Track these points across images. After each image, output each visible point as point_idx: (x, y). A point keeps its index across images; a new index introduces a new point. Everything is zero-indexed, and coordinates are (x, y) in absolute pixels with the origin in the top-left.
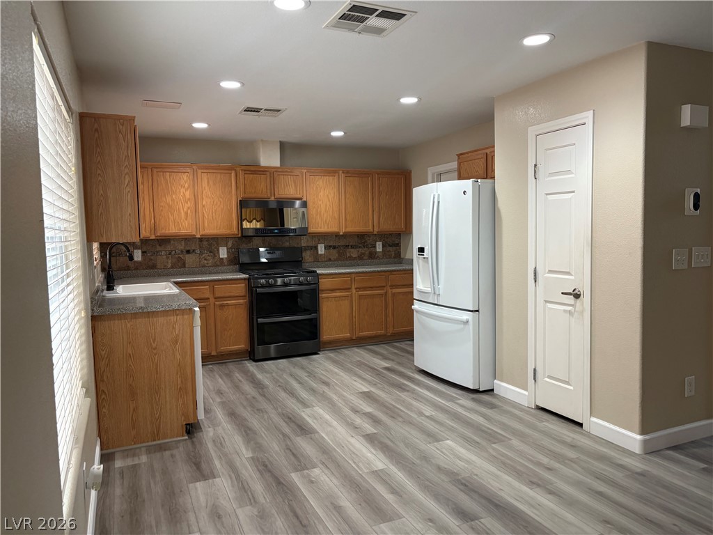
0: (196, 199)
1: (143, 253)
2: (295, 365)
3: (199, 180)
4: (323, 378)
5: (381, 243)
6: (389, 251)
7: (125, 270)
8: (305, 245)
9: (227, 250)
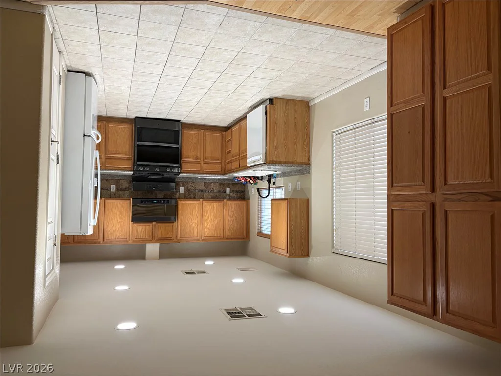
1: (225, 192)
3: (199, 233)
9: (179, 191)
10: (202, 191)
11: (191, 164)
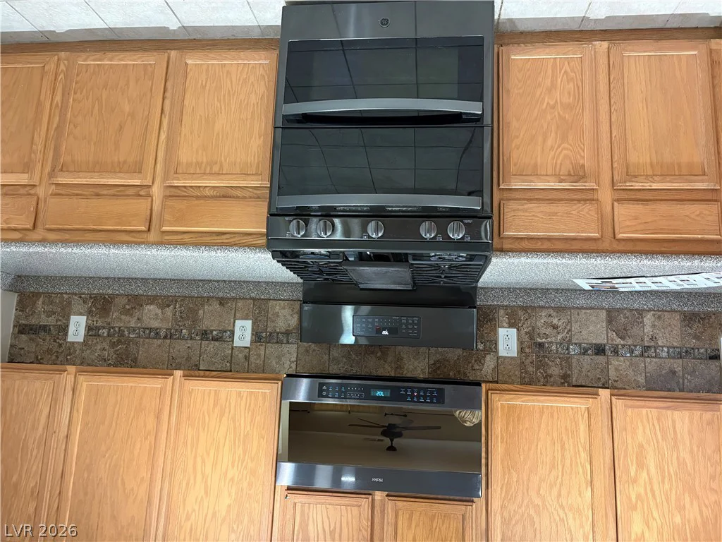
1: (716, 356)
6: (49, 314)
8: (286, 348)
9: (496, 347)
10: (600, 350)
11: (545, 207)
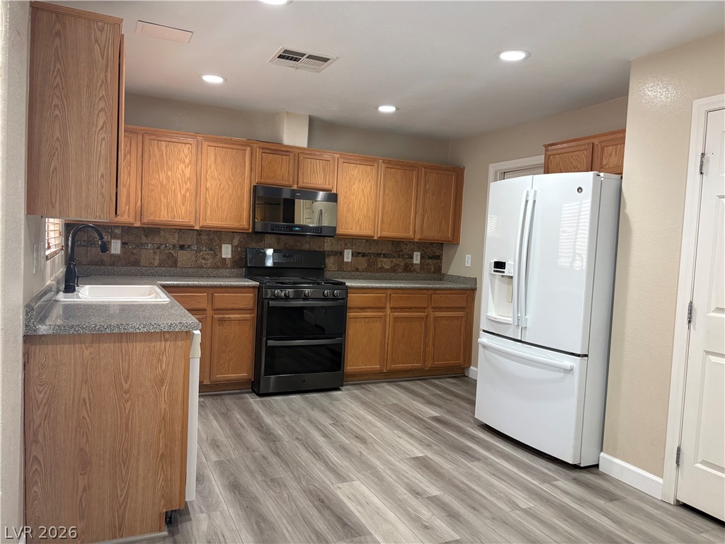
0: (198, 179)
1: (124, 244)
2: (313, 405)
3: (204, 156)
4: (355, 429)
5: (419, 253)
6: (428, 264)
7: (97, 264)
8: (329, 249)
9: (232, 248)
10: (182, 247)
